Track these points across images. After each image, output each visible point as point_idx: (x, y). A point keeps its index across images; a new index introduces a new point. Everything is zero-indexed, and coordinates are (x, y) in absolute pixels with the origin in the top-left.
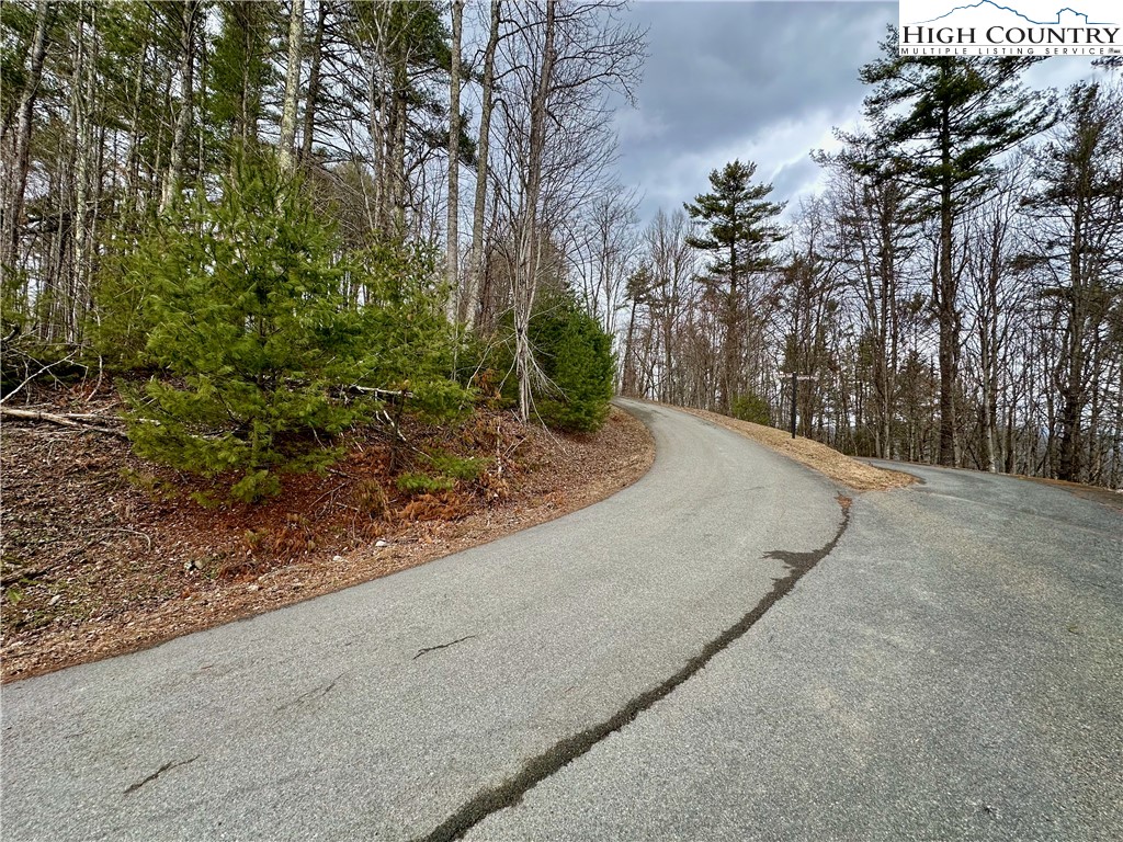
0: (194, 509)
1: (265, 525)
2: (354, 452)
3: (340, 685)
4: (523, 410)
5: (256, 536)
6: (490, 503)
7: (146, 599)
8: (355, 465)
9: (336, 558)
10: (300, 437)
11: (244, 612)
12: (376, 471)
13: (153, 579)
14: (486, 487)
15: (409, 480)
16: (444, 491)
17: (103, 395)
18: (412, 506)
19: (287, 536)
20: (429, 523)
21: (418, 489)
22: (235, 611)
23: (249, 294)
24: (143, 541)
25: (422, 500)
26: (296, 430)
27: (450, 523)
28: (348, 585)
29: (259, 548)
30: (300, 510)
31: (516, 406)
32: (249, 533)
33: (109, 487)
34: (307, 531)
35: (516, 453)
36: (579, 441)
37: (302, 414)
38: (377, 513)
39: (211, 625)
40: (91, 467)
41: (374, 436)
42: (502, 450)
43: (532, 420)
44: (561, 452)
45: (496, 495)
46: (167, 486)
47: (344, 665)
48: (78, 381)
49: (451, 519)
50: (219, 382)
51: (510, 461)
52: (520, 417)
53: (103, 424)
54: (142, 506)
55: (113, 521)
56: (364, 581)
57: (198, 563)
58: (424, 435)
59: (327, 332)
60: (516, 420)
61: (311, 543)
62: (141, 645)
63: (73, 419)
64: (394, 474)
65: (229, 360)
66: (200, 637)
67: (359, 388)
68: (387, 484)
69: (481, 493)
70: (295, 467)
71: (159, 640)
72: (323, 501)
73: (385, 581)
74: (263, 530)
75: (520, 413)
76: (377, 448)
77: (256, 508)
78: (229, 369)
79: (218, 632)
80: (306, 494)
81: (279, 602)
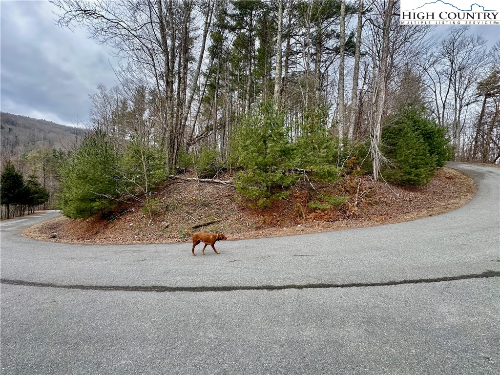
0: (250, 209)
1: (267, 215)
2: (296, 193)
3: (272, 256)
4: (375, 175)
5: (264, 219)
6: (348, 217)
7: (239, 231)
8: (295, 198)
9: (284, 228)
10: (276, 188)
11: (257, 237)
12: (302, 200)
13: (240, 226)
14: (347, 210)
15: (312, 205)
16: (326, 210)
17: (231, 176)
18: (312, 215)
19: (272, 220)
20: (319, 221)
21: (315, 208)
22: (255, 236)
23: (262, 142)
24: (239, 216)
25: (317, 212)
26: (274, 185)
27: (327, 222)
28: (284, 236)
29: (264, 222)
30: (277, 212)
31: (371, 173)
32: (262, 217)
33: (232, 201)
34: (278, 219)
35: (366, 196)
36: (411, 191)
37: (275, 180)
38: (300, 216)
39: (249, 238)
40: (229, 195)
41: (303, 187)
42: (359, 194)
43: (380, 180)
44: (396, 196)
45: (351, 214)
46: (244, 201)
47: (274, 253)
48: (226, 172)
49: (328, 221)
50: (254, 171)
51: (362, 199)
52: (373, 178)
53: (231, 184)
54: (239, 207)
55: (233, 210)
56: (289, 235)
57: (250, 224)
58: (323, 187)
59: (284, 151)
60: (370, 180)
61: (279, 223)
62: (235, 239)
63: (225, 182)
64: (308, 202)
65: (256, 165)
66: (246, 240)
67: (298, 169)
68: (306, 206)
69: (345, 212)
70: (274, 197)
71: (239, 239)
72: (284, 210)
73: (295, 236)
74: (266, 217)
75: (373, 176)
76: (303, 192)
77: (265, 210)
78: (256, 167)
79: (250, 240)
80: (279, 207)
81: (265, 236)
